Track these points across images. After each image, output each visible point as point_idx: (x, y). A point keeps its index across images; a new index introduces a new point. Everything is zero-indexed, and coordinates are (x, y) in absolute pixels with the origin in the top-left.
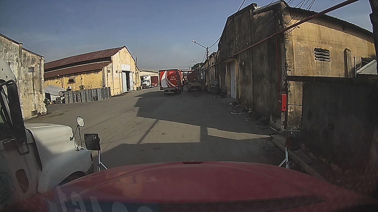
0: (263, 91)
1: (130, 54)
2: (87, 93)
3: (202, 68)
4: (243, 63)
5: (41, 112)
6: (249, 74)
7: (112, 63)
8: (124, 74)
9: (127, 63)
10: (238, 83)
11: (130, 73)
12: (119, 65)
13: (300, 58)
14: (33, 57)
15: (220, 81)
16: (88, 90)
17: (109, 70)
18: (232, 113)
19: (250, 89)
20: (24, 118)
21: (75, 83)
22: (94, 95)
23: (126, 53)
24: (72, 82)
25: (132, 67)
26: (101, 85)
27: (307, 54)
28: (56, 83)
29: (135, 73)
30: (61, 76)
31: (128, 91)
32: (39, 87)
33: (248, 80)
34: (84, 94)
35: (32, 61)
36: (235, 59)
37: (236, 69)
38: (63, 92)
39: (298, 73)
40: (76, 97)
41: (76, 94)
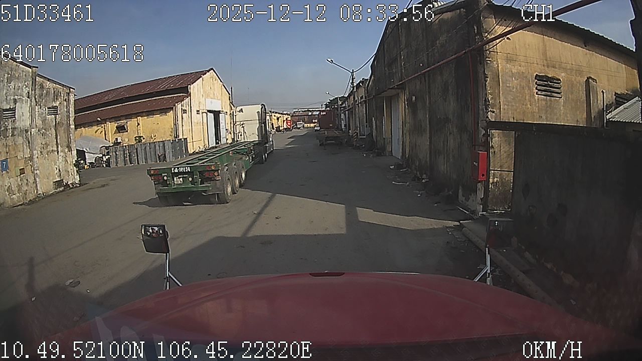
0: (447, 146)
1: (221, 81)
2: (148, 148)
3: (344, 105)
4: (414, 97)
5: (69, 183)
6: (424, 116)
7: (189, 97)
8: (211, 115)
9: (216, 98)
10: (405, 132)
11: (220, 114)
12: (202, 100)
13: (511, 91)
14: (55, 90)
15: (374, 127)
16: (149, 143)
17: (185, 109)
18: (393, 182)
19: (424, 142)
20: (41, 193)
21: (127, 131)
22: (160, 152)
23: (214, 80)
24: (122, 130)
25: (223, 104)
26: (171, 136)
27: (523, 84)
28: (96, 133)
29: (229, 113)
30: (104, 121)
31: (217, 145)
32: (67, 140)
33: (421, 126)
34: (143, 151)
35: (54, 96)
36: (400, 90)
37: (401, 107)
38: (107, 148)
39: (508, 116)
40: (129, 155)
41: (129, 150)
